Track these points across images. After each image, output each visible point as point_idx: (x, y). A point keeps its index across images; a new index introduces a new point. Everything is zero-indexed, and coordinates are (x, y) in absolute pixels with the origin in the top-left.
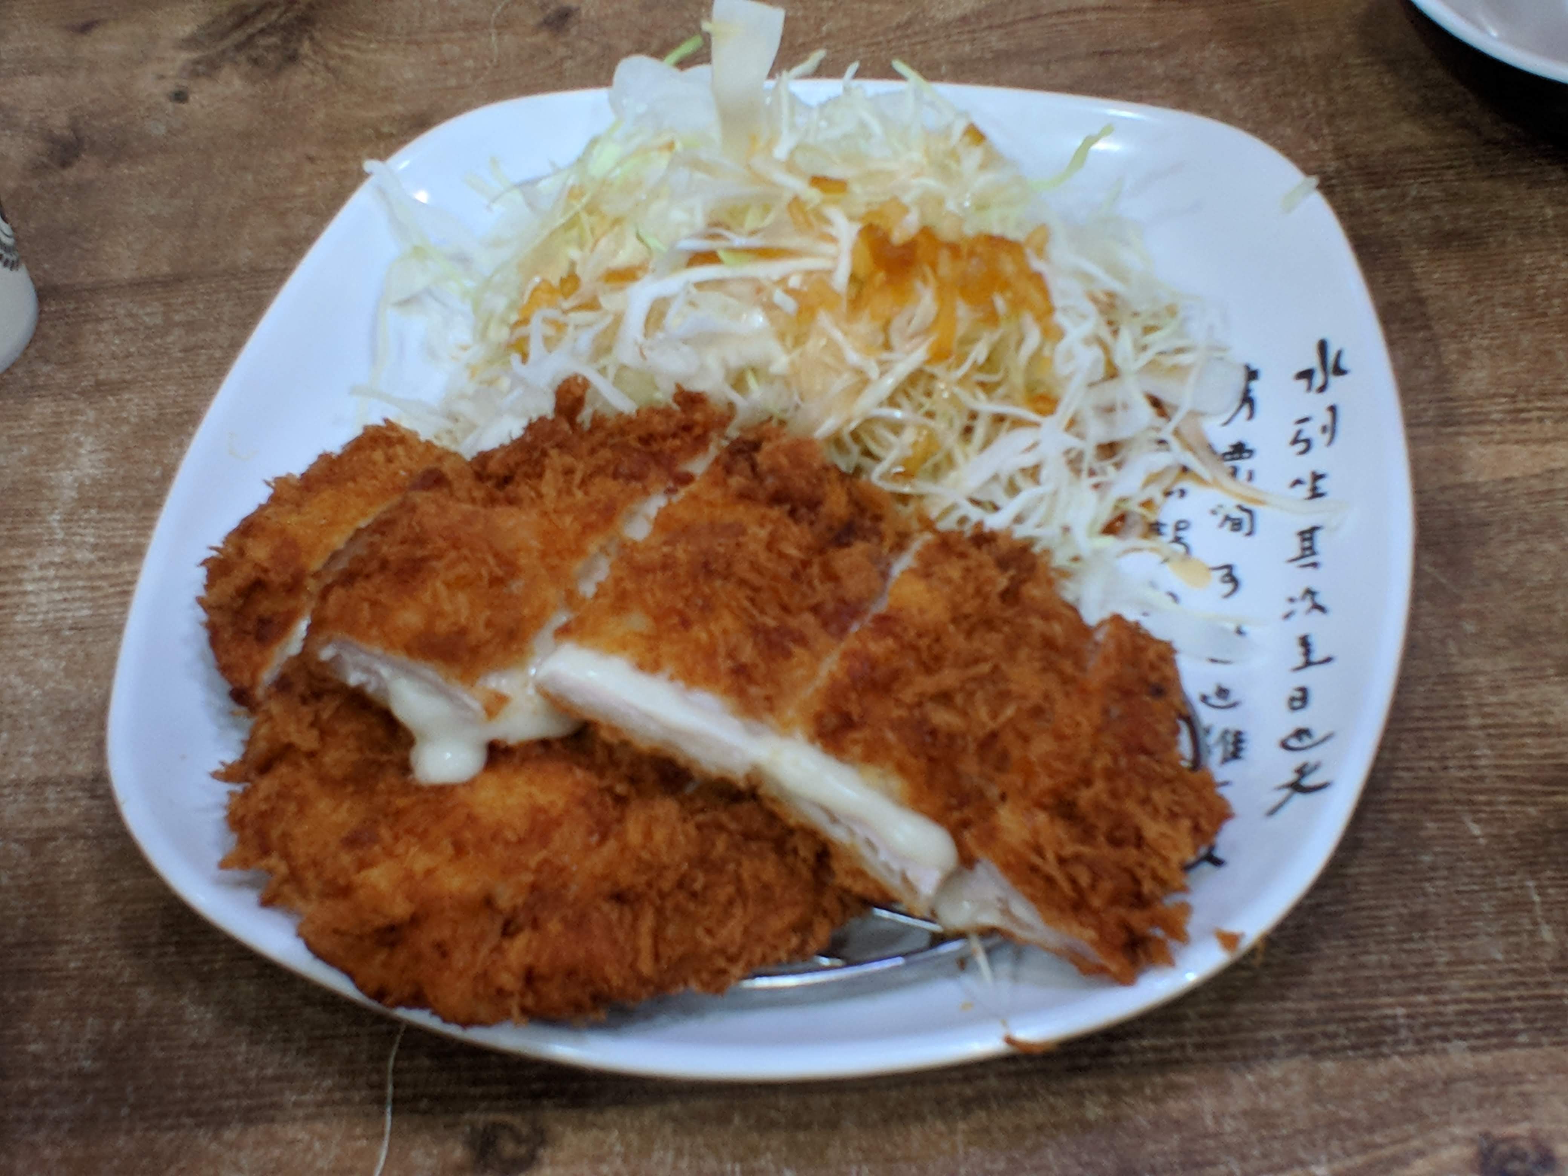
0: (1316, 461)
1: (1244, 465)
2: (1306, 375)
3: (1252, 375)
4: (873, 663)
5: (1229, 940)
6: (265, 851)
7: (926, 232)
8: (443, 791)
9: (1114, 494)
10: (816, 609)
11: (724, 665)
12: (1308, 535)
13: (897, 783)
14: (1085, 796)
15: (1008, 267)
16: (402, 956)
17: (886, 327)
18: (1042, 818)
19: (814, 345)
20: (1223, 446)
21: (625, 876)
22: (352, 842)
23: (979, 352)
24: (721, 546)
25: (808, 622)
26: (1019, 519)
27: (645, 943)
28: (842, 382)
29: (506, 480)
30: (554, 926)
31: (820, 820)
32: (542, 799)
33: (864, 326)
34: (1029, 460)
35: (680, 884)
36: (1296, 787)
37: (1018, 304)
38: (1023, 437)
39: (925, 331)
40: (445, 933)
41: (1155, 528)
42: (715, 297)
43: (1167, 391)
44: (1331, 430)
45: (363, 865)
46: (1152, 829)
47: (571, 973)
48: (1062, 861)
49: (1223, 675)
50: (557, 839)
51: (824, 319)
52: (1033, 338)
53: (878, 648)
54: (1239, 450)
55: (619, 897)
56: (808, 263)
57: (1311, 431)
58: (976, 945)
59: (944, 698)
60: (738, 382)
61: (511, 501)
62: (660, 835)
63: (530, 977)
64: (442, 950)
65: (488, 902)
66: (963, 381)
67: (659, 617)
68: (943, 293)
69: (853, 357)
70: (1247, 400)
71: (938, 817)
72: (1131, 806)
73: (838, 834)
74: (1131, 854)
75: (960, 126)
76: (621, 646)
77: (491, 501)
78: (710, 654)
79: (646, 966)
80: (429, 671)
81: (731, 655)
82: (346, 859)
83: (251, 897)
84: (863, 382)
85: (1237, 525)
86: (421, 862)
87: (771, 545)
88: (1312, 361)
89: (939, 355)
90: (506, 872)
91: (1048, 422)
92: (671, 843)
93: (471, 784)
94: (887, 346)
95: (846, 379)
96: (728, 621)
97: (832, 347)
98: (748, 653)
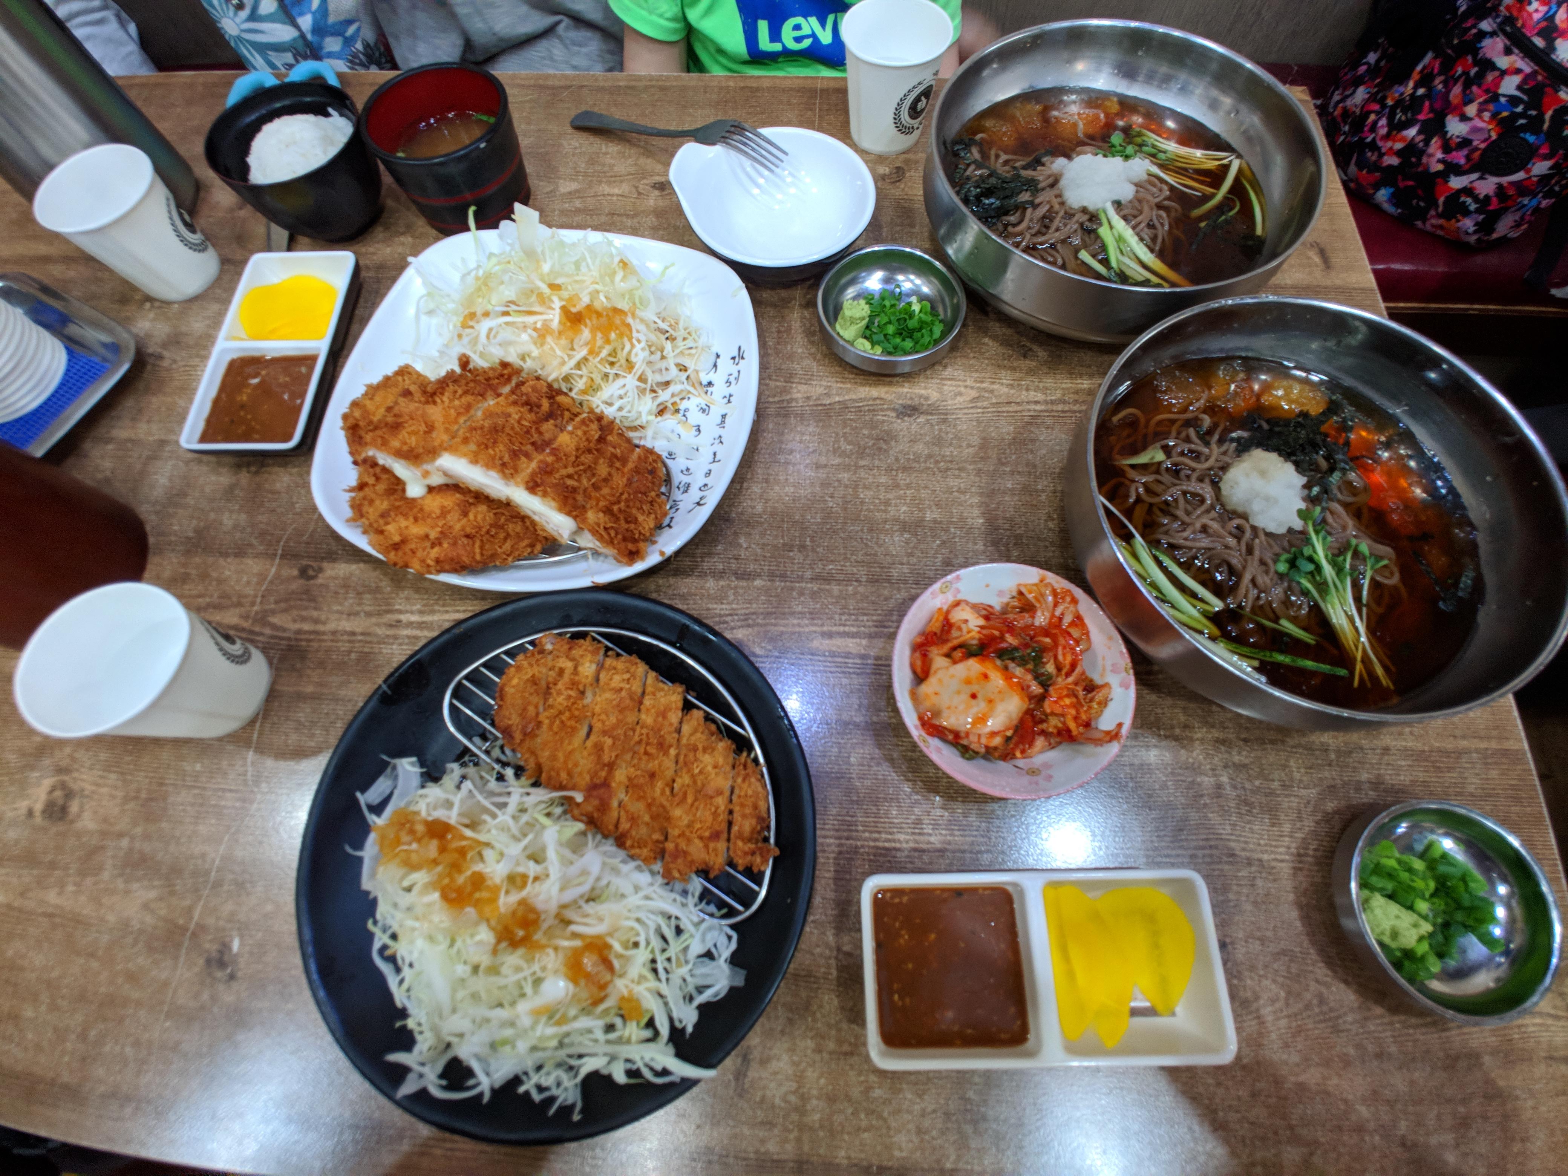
0: (731, 390)
1: (710, 389)
2: (733, 358)
3: (718, 356)
4: (547, 465)
5: (662, 553)
6: (362, 516)
7: (589, 307)
8: (414, 500)
9: (659, 400)
10: (533, 444)
11: (498, 462)
12: (724, 416)
13: (553, 504)
14: (615, 508)
15: (618, 321)
16: (400, 553)
17: (572, 342)
18: (601, 515)
19: (546, 347)
20: (705, 382)
21: (468, 530)
22: (382, 516)
23: (604, 353)
24: (501, 421)
25: (529, 448)
26: (620, 409)
27: (477, 550)
28: (555, 363)
29: (433, 394)
30: (445, 545)
31: (530, 514)
32: (446, 503)
33: (563, 342)
34: (622, 392)
35: (488, 532)
36: (698, 504)
37: (621, 335)
38: (620, 382)
39: (587, 344)
40: (413, 546)
41: (677, 411)
42: (509, 329)
43: (686, 362)
44: (737, 379)
45: (387, 523)
46: (641, 518)
47: (452, 560)
48: (605, 529)
49: (690, 464)
50: (449, 517)
51: (549, 339)
52: (628, 347)
53: (550, 459)
54: (710, 384)
55: (467, 536)
56: (544, 317)
57: (732, 379)
58: (589, 553)
59: (570, 476)
60: (523, 359)
61: (435, 403)
62: (480, 517)
63: (438, 561)
64: (413, 552)
65: (427, 536)
66: (601, 362)
67: (479, 446)
68: (593, 331)
69: (559, 352)
70: (715, 366)
71: (569, 514)
72: (634, 511)
73: (536, 518)
74: (632, 526)
75: (617, 260)
76: (465, 455)
77: (427, 402)
78: (493, 458)
79: (478, 557)
80: (403, 462)
81: (501, 458)
82: (381, 521)
83: (360, 530)
84: (563, 363)
85: (704, 411)
86: (403, 523)
87: (519, 422)
88: (736, 353)
89: (591, 352)
90: (433, 527)
91: (629, 376)
92: (484, 519)
93: (422, 498)
94: (572, 349)
95: (559, 360)
96: (501, 447)
97: (552, 348)
98: (506, 458)
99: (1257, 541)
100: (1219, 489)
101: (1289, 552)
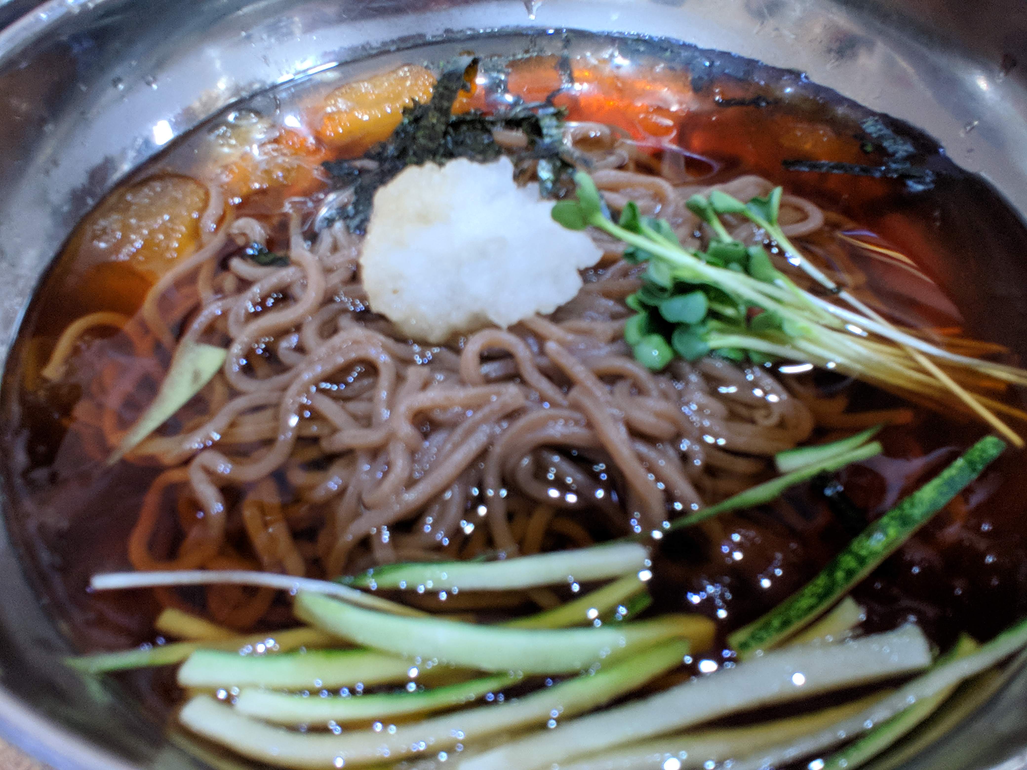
99: (551, 346)
100: (381, 317)
101: (632, 312)
